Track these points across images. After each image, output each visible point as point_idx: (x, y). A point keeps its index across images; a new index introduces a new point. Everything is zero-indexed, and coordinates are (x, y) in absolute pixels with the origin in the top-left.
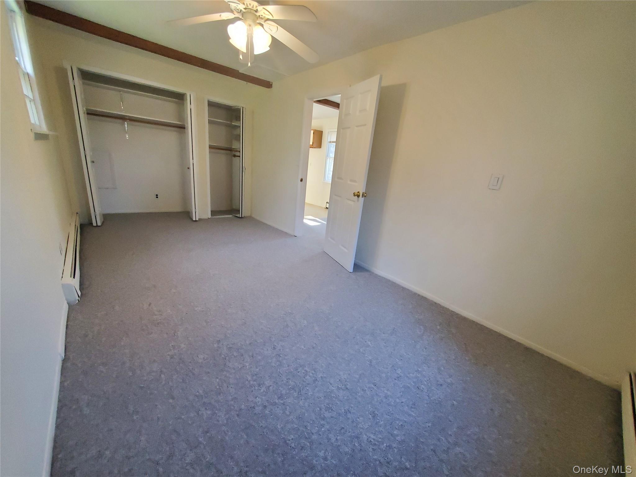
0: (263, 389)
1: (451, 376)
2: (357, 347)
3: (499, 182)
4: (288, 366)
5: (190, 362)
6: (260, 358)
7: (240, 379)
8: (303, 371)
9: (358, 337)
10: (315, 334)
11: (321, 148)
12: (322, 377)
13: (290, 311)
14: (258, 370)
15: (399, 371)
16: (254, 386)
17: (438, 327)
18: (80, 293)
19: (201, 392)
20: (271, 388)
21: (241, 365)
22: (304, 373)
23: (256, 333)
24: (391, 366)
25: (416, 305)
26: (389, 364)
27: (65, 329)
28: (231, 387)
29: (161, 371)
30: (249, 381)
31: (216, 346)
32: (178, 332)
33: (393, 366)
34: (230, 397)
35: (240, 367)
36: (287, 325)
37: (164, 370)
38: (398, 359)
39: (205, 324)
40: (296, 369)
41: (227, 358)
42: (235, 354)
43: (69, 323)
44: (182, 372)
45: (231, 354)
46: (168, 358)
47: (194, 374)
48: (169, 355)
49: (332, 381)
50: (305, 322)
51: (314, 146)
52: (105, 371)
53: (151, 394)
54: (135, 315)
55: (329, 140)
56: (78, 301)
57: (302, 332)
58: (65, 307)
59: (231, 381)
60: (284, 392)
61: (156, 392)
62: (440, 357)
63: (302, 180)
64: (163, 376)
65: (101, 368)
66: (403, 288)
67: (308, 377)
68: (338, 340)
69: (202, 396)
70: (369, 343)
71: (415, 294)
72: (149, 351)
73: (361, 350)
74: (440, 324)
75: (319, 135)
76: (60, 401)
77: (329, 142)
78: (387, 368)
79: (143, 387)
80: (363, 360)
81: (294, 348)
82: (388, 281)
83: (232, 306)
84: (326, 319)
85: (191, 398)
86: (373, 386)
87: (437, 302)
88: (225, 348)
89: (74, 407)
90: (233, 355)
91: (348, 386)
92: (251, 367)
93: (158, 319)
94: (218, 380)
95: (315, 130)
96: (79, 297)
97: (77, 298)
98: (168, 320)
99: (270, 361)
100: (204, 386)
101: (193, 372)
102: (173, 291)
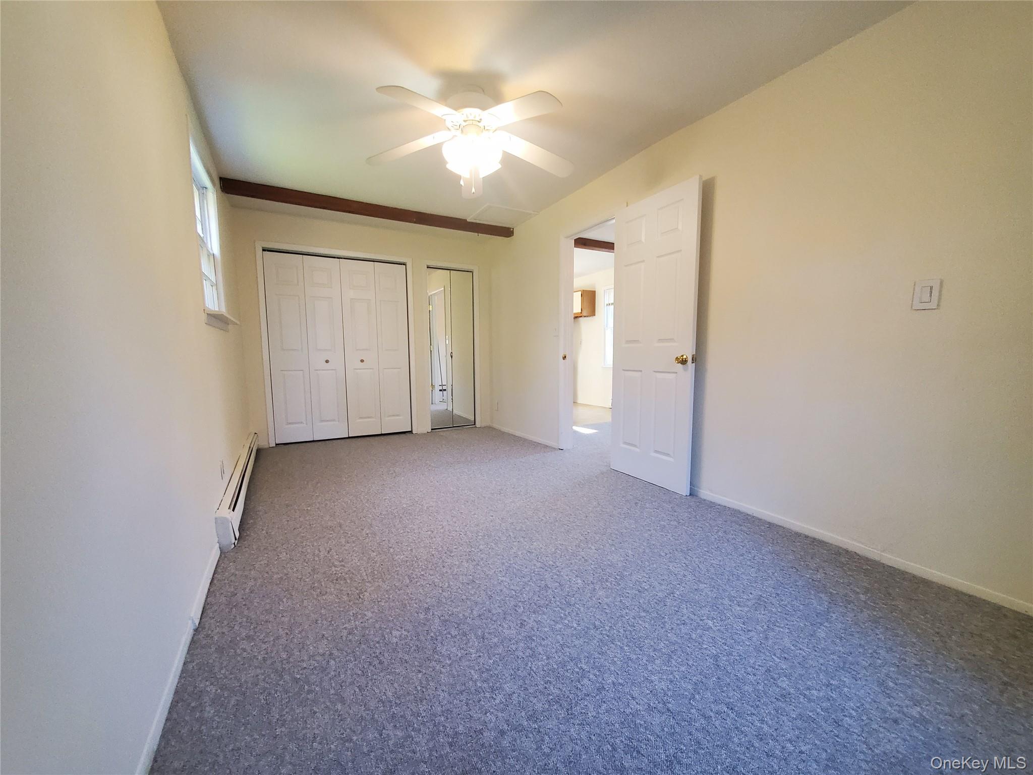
0: (499, 698)
1: (917, 703)
2: (684, 629)
3: (935, 293)
4: (548, 658)
5: (378, 642)
6: (496, 640)
7: (459, 676)
8: (577, 670)
9: (685, 611)
10: (599, 603)
11: (595, 315)
12: (614, 683)
13: (551, 563)
14: (491, 661)
15: (784, 683)
16: (483, 692)
17: (863, 597)
18: (237, 535)
19: (390, 694)
20: (515, 696)
21: (462, 651)
22: (578, 673)
23: (490, 597)
24: (763, 670)
25: (802, 553)
26: (759, 666)
27: (209, 584)
28: (443, 691)
29: (331, 654)
30: (475, 682)
31: (422, 616)
32: (365, 593)
33: (768, 671)
34: (439, 709)
35: (460, 655)
36: (546, 586)
37: (335, 652)
38: (778, 657)
39: (408, 581)
40: (563, 665)
41: (439, 638)
42: (454, 632)
43: (216, 575)
44: (363, 657)
45: (446, 631)
46: (345, 633)
47: (381, 663)
48: (345, 628)
49: (635, 694)
50: (579, 581)
51: (584, 314)
52: (249, 649)
53: (309, 692)
54: (306, 566)
55: (607, 302)
56: (233, 546)
57: (573, 599)
58: (215, 554)
59: (443, 678)
60: (539, 706)
61: (317, 689)
62: (878, 658)
63: (565, 357)
64: (332, 662)
65: (244, 644)
66: (770, 523)
67: (586, 681)
68: (643, 614)
69: (390, 702)
70: (710, 623)
71: (798, 534)
72: (317, 620)
73: (694, 636)
74: (867, 591)
75: (590, 298)
76: (176, 692)
77: (607, 305)
78: (754, 675)
79: (299, 678)
80: (698, 654)
81: (559, 626)
82: (735, 513)
83: (453, 554)
84: (618, 577)
85: (372, 704)
86: (726, 709)
87: (850, 549)
88: (437, 621)
89: (193, 704)
90: (449, 633)
91: (670, 705)
92: (480, 656)
93: (338, 572)
94: (420, 675)
95: (583, 290)
96: (236, 539)
97: (233, 540)
98: (353, 574)
99: (514, 647)
100: (396, 685)
101: (381, 658)
102: (366, 531)
